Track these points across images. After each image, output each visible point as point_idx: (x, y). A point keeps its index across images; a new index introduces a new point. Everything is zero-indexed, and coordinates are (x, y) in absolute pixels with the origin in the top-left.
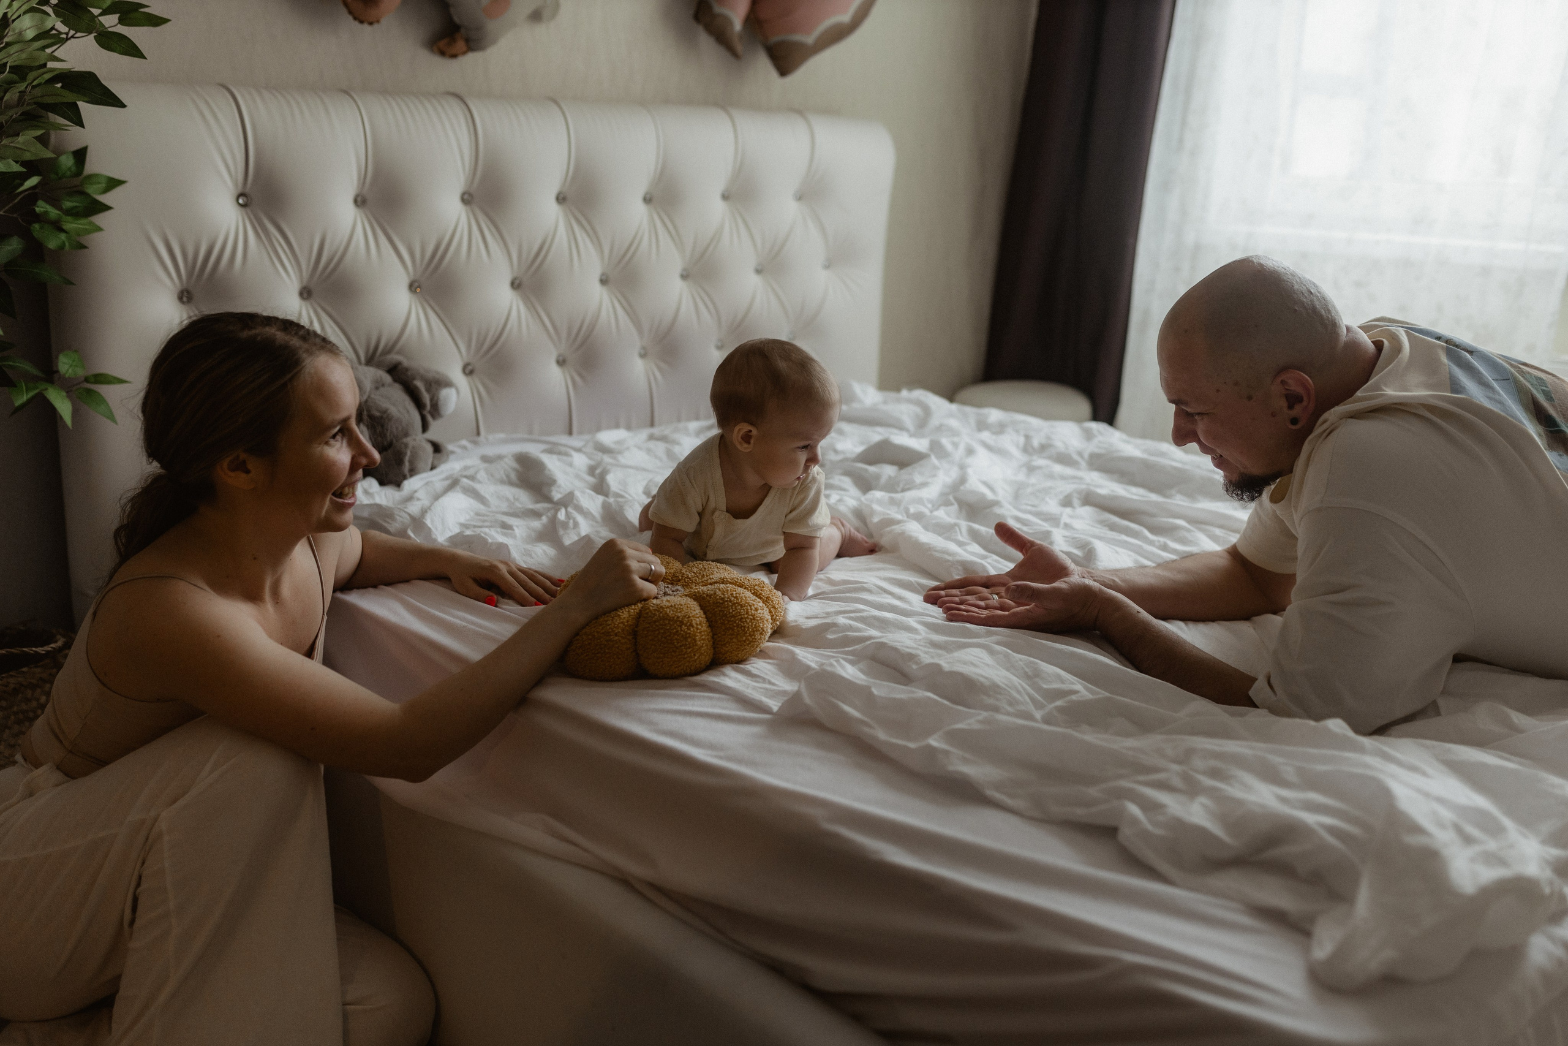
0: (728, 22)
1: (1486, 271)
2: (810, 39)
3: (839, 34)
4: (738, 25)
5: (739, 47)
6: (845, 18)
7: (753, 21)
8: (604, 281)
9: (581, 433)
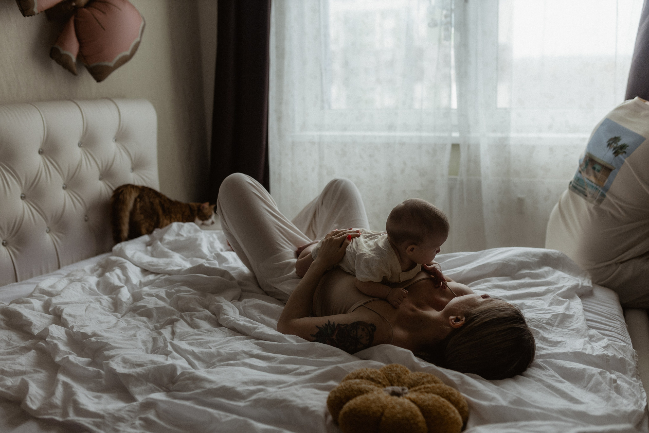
0: (69, 57)
1: (420, 146)
2: (112, 64)
3: (125, 60)
4: (74, 59)
5: (75, 69)
6: (128, 53)
7: (81, 56)
8: (23, 198)
9: (22, 280)
